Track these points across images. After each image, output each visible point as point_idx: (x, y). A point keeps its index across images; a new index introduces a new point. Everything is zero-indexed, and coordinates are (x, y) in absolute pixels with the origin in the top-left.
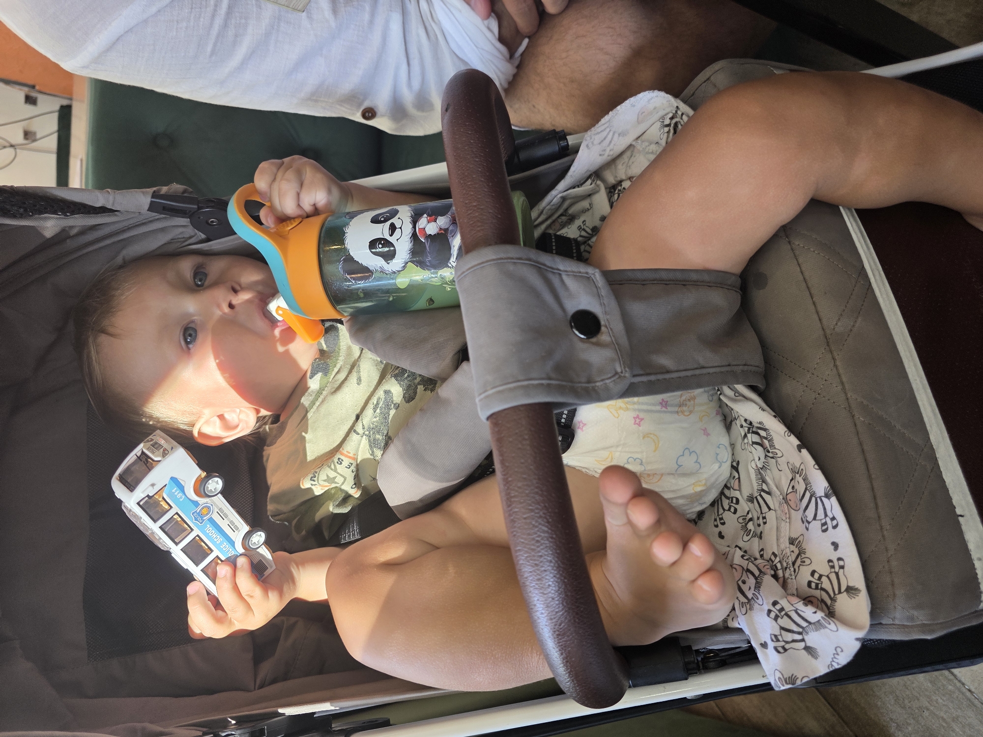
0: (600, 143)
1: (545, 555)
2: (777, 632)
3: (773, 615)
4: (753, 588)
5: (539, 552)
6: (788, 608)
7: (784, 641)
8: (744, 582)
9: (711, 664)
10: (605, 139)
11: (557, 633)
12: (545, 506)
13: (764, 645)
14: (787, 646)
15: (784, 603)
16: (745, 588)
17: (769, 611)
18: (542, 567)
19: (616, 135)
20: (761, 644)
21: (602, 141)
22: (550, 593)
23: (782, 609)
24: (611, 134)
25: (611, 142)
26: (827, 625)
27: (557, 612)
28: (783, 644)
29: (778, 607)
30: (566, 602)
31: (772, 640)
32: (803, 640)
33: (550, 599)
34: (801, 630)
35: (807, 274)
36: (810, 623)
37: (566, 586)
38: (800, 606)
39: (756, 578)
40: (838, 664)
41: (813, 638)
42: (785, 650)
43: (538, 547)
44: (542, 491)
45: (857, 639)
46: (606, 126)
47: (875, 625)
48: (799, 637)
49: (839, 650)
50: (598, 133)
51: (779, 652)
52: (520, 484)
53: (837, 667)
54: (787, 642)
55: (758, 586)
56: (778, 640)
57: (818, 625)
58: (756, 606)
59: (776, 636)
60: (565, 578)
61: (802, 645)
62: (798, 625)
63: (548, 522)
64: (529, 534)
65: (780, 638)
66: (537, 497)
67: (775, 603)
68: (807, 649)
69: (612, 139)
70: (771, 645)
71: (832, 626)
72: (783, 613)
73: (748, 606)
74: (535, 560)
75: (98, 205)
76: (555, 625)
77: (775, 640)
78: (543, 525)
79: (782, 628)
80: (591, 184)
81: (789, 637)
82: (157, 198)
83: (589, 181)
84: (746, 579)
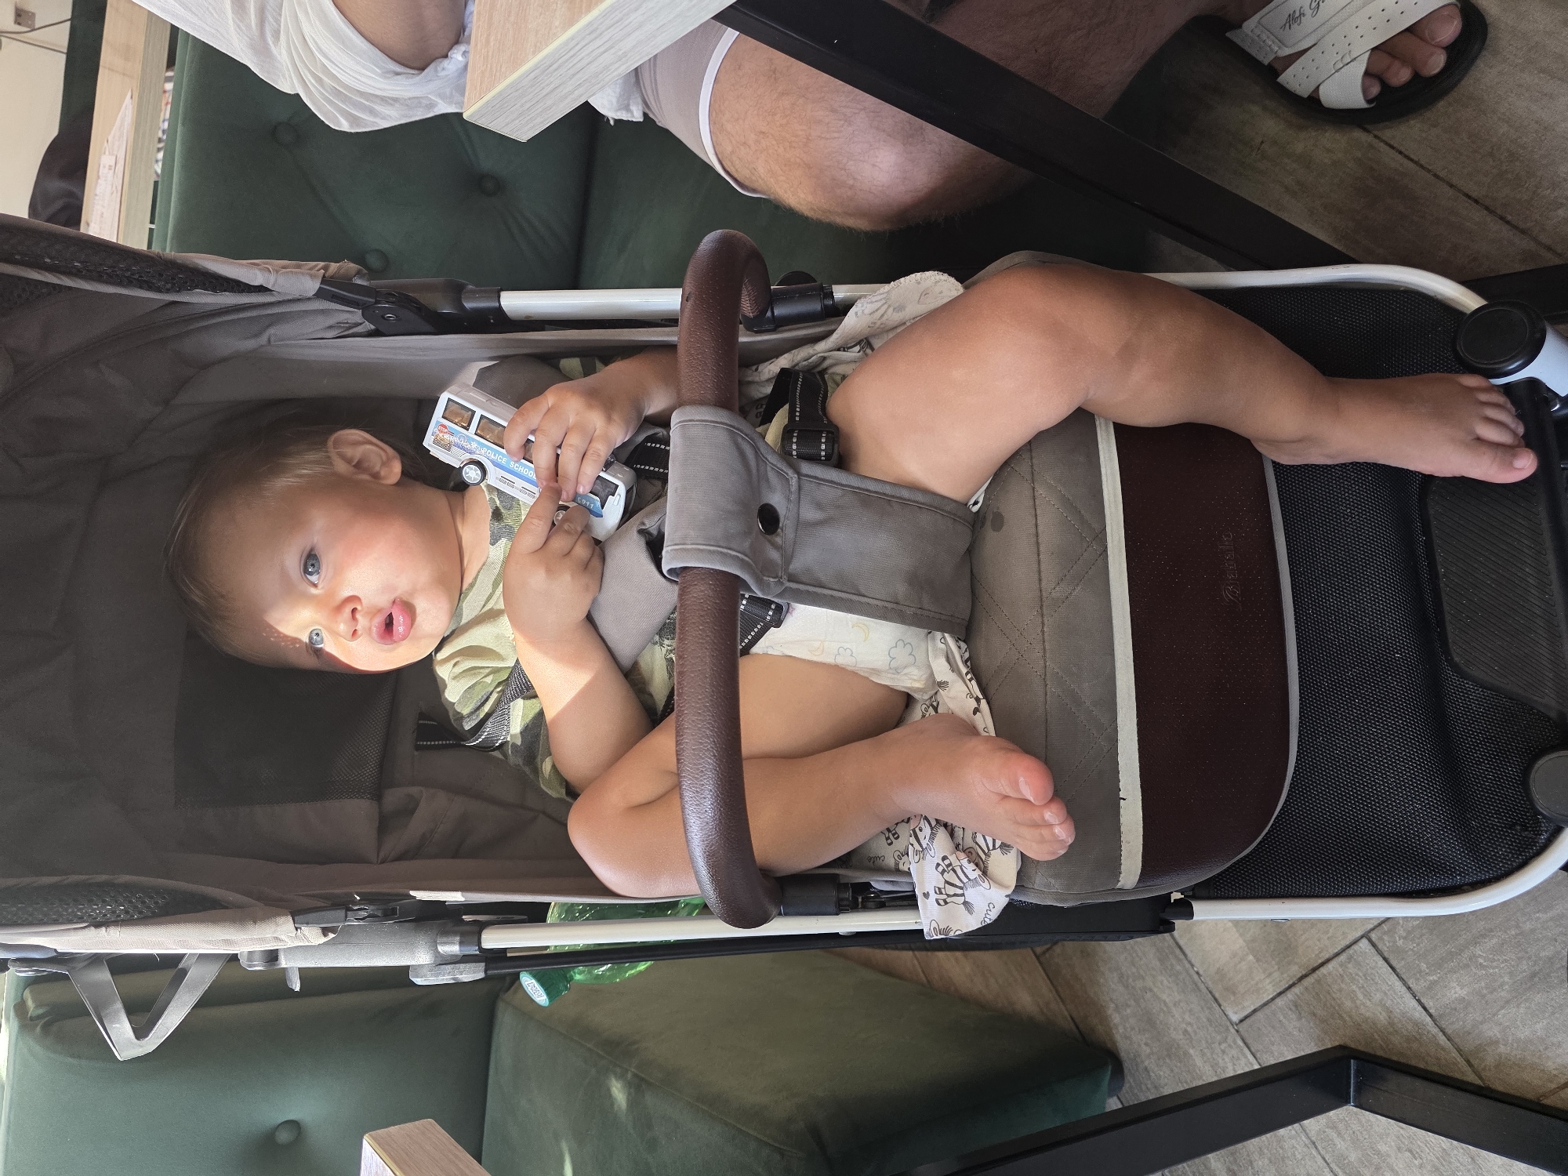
0: (870, 314)
1: (707, 784)
2: (942, 886)
3: (940, 869)
4: (928, 838)
5: (701, 781)
6: (955, 863)
7: (946, 894)
8: (921, 830)
9: (870, 904)
10: (877, 310)
11: (707, 853)
12: (714, 741)
13: (926, 895)
14: (948, 900)
15: (952, 858)
16: (921, 835)
17: (938, 865)
18: (702, 794)
19: (891, 309)
20: (924, 894)
21: (874, 312)
22: (705, 817)
23: (950, 864)
24: (886, 306)
25: (883, 315)
26: (981, 883)
27: (709, 836)
28: (945, 897)
29: (947, 862)
30: (719, 829)
31: (936, 892)
32: (963, 895)
33: (705, 824)
34: (962, 885)
35: (1040, 529)
36: (969, 879)
37: (721, 814)
38: (965, 862)
39: (932, 829)
40: (990, 919)
41: (971, 894)
42: (946, 903)
43: (701, 776)
44: (713, 727)
45: (1007, 896)
46: (882, 296)
47: (1020, 887)
48: (960, 892)
49: (991, 906)
50: (872, 302)
51: (939, 904)
52: (694, 718)
53: (989, 922)
54: (948, 896)
55: (933, 836)
56: (941, 893)
57: (975, 883)
58: (928, 857)
59: (939, 889)
60: (721, 807)
61: (962, 899)
62: (961, 880)
63: (715, 756)
64: (695, 764)
65: (943, 891)
66: (708, 732)
67: (944, 858)
68: (965, 903)
69: (885, 312)
70: (933, 896)
71: (986, 885)
72: (949, 869)
73: (921, 855)
74: (696, 788)
75: (256, 283)
76: (707, 846)
77: (938, 892)
78: (710, 758)
79: (947, 882)
80: (859, 352)
81: (951, 890)
82: (326, 285)
83: (857, 348)
84: (923, 827)
